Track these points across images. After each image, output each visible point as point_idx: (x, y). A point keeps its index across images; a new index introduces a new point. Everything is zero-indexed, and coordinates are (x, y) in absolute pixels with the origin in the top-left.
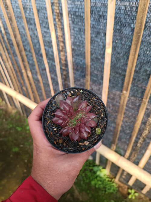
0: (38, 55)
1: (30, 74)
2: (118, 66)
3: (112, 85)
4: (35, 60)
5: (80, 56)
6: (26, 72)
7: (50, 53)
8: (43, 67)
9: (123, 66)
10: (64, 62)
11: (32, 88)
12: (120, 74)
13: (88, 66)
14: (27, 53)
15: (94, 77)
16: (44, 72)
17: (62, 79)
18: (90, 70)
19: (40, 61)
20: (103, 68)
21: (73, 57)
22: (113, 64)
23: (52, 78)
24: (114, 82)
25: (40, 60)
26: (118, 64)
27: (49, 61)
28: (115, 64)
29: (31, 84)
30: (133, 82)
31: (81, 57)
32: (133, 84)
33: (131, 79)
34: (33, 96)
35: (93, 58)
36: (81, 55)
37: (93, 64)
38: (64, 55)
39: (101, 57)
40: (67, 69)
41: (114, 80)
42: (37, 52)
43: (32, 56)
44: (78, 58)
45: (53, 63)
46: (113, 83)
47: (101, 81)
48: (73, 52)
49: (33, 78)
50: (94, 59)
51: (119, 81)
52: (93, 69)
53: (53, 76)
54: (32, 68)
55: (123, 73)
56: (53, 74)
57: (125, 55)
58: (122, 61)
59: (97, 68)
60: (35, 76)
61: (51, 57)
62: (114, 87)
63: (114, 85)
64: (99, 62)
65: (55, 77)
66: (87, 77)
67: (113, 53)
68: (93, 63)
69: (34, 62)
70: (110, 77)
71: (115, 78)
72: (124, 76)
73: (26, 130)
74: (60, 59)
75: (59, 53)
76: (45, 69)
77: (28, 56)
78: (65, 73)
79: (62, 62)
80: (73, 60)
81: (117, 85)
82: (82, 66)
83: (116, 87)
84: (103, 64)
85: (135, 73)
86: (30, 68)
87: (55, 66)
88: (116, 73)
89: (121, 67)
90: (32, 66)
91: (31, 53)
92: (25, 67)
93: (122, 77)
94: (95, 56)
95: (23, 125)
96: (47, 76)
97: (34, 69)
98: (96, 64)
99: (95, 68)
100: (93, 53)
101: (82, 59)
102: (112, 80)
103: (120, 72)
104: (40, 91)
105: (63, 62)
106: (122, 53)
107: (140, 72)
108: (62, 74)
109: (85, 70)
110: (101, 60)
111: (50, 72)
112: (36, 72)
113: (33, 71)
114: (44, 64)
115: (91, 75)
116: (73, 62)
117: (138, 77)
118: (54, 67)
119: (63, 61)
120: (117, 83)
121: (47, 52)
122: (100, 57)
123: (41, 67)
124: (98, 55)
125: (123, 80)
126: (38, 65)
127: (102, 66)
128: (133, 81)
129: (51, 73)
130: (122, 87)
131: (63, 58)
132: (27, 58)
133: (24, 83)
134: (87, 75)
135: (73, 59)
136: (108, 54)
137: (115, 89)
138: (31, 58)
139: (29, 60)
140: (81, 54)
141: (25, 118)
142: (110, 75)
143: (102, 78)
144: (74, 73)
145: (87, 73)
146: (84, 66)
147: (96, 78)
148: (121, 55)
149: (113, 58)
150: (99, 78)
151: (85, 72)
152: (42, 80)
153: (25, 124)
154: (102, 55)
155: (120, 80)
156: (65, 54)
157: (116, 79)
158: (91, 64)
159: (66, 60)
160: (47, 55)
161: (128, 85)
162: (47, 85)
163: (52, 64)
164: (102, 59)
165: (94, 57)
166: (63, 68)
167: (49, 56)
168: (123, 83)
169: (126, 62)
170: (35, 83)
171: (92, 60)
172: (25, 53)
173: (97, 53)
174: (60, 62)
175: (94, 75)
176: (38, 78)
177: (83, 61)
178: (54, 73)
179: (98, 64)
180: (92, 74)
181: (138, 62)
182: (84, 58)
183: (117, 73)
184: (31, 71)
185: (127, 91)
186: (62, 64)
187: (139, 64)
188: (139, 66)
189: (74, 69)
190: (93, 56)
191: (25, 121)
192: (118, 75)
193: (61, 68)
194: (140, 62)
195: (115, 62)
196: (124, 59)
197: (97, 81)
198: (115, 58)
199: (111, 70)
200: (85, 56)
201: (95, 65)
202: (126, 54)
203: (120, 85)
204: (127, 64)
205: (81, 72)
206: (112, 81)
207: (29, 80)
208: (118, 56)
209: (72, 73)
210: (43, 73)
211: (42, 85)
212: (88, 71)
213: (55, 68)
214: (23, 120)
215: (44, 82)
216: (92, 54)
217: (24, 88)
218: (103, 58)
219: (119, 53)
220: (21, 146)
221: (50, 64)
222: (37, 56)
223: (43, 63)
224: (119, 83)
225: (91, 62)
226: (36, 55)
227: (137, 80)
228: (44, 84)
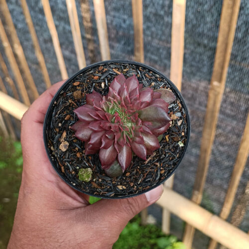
0: (35, 11)
1: (19, 51)
2: (200, 30)
3: (189, 70)
4: (29, 20)
5: (122, 11)
6: (12, 46)
7: (61, 6)
8: (46, 36)
9: (210, 29)
10: (90, 25)
11: (25, 80)
12: (205, 46)
13: (138, 31)
14: (12, 7)
15: (152, 53)
16: (49, 45)
17: (86, 59)
18: (144, 39)
19: (40, 24)
20: (170, 36)
21: (107, 12)
22: (190, 26)
23: (65, 58)
24: (193, 63)
25: (40, 20)
26: (199, 25)
27: (57, 23)
28: (193, 26)
29: (22, 72)
30: (233, 62)
31: (124, 14)
32: (231, 66)
33: (228, 57)
34: (29, 96)
35: (148, 14)
36: (124, 10)
37: (148, 28)
38: (88, 10)
39: (165, 12)
40: (95, 38)
41: (194, 59)
42: (33, 4)
43: (22, 13)
44: (117, 14)
45: (67, 27)
46: (191, 66)
47: (166, 61)
48: (107, 3)
49: (27, 58)
50: (151, 16)
51: (203, 61)
52: (150, 38)
53: (67, 53)
54: (23, 38)
55: (212, 45)
56: (67, 48)
57: (213, 7)
58: (208, 19)
59: (157, 35)
60: (31, 56)
61: (62, 15)
62: (193, 74)
63: (194, 69)
64: (162, 23)
65: (73, 56)
66: (137, 54)
67: (188, 4)
68: (149, 24)
69: (27, 24)
70: (185, 54)
71: (194, 55)
72: (214, 50)
73: (16, 167)
74: (81, 18)
75: (78, 7)
76: (50, 40)
77: (15, 13)
78: (91, 47)
79: (85, 23)
80: (107, 20)
81: (199, 69)
82: (126, 31)
83: (198, 74)
84: (170, 25)
85: (234, 45)
86: (20, 38)
87: (70, 32)
88: (196, 45)
89: (206, 31)
90: (24, 34)
91: (20, 6)
92: (9, 36)
93: (209, 53)
94: (153, 10)
95: (9, 156)
96: (54, 53)
97: (28, 40)
98: (154, 26)
99: (154, 36)
100: (149, 5)
101: (126, 17)
102: (190, 58)
103: (206, 42)
104: (43, 85)
105: (88, 24)
106: (208, 3)
107: (245, 41)
108: (85, 48)
109: (134, 40)
110: (166, 19)
111: (61, 45)
112: (33, 47)
113: (25, 43)
114: (47, 30)
115: (146, 50)
116: (107, 24)
117: (242, 53)
118: (69, 35)
119: (87, 22)
120: (200, 65)
121: (52, 4)
122: (162, 13)
123: (42, 35)
124: (159, 8)
125: (212, 58)
126: (36, 31)
127: (168, 30)
128: (231, 60)
129: (64, 47)
130: (210, 73)
131: (87, 16)
132: (13, 17)
133: (9, 69)
134: (138, 50)
135: (108, 17)
136: (179, 6)
137: (196, 77)
138: (21, 18)
139: (17, 20)
140: (123, 6)
141: (14, 142)
142: (185, 47)
143: (169, 56)
144: (111, 47)
145: (137, 46)
146: (132, 32)
147: (156, 55)
148: (206, 7)
149: (190, 14)
150: (163, 56)
151: (134, 44)
152: (46, 62)
153: (14, 155)
154: (166, 9)
155: (205, 58)
156: (91, 8)
157: (198, 56)
158: (145, 27)
159: (93, 20)
160: (53, 10)
161: (222, 68)
162: (55, 74)
163: (64, 28)
164: (168, 16)
165: (151, 13)
166: (88, 36)
167: (57, 13)
168: (212, 65)
169: (216, 22)
170: (30, 68)
171: (147, 18)
172: (8, 7)
173: (156, 5)
174: (81, 24)
175: (152, 49)
176: (36, 59)
177: (127, 22)
178: (70, 48)
179: (159, 27)
180: (149, 47)
181: (241, 22)
182: (131, 15)
183: (199, 44)
184: (22, 44)
185: (220, 80)
186: (85, 29)
187: (242, 24)
188: (243, 29)
189: (110, 38)
190: (149, 9)
191: (12, 148)
192: (200, 50)
193: (83, 38)
194: (244, 22)
195: (195, 22)
196: (213, 16)
197: (159, 63)
198: (193, 13)
199: (185, 40)
200: (131, 11)
201: (153, 29)
202: (215, 4)
203: (205, 70)
204: (217, 26)
205: (125, 44)
206: (188, 61)
207: (18, 63)
208: (200, 9)
209: (107, 47)
210: (46, 48)
211: (45, 72)
212: (138, 42)
213: (72, 37)
214: (8, 147)
215: (50, 66)
216: (145, 7)
217: (8, 80)
218: (170, 14)
219: (200, 4)
220: (7, 200)
221: (61, 28)
222: (32, 12)
223: (45, 26)
224: (204, 65)
225: (144, 23)
226: (30, 12)
227: (239, 58)
228: (49, 69)
